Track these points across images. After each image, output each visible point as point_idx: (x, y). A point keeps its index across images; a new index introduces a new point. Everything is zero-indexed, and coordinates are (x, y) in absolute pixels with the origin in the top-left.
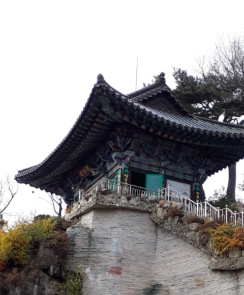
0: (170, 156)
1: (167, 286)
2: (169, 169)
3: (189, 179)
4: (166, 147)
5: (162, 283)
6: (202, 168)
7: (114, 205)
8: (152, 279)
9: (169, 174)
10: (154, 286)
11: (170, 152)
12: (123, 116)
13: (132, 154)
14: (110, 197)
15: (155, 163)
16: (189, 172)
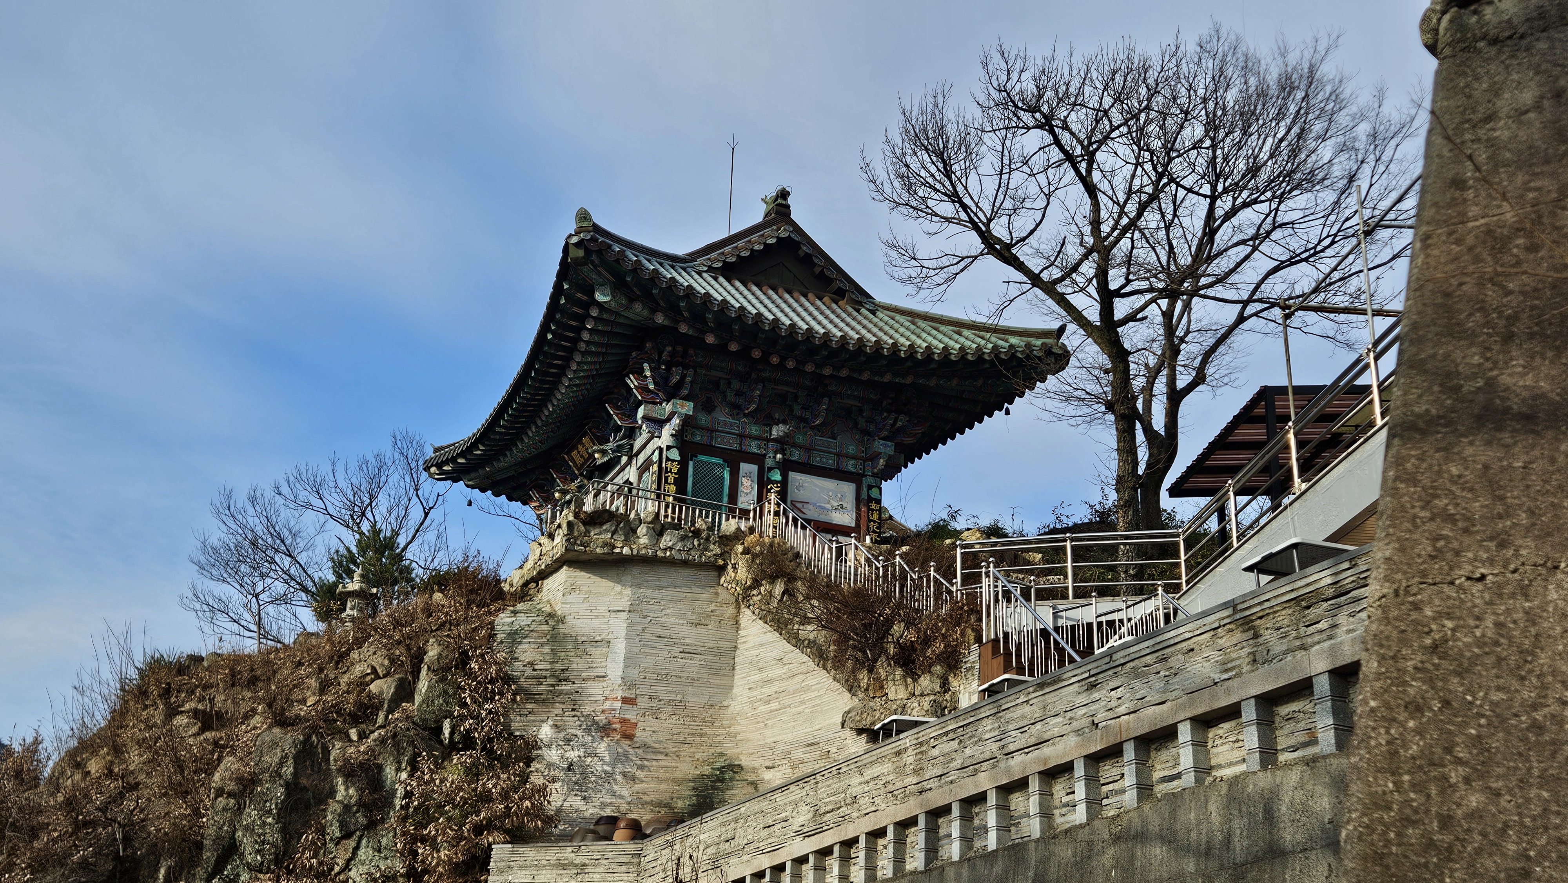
0: (797, 411)
1: (754, 770)
2: (795, 445)
3: (851, 468)
4: (785, 388)
5: (744, 762)
6: (884, 439)
7: (617, 550)
8: (718, 750)
9: (796, 455)
10: (722, 769)
11: (796, 397)
12: (653, 311)
13: (687, 408)
14: (607, 531)
15: (755, 430)
16: (851, 449)
